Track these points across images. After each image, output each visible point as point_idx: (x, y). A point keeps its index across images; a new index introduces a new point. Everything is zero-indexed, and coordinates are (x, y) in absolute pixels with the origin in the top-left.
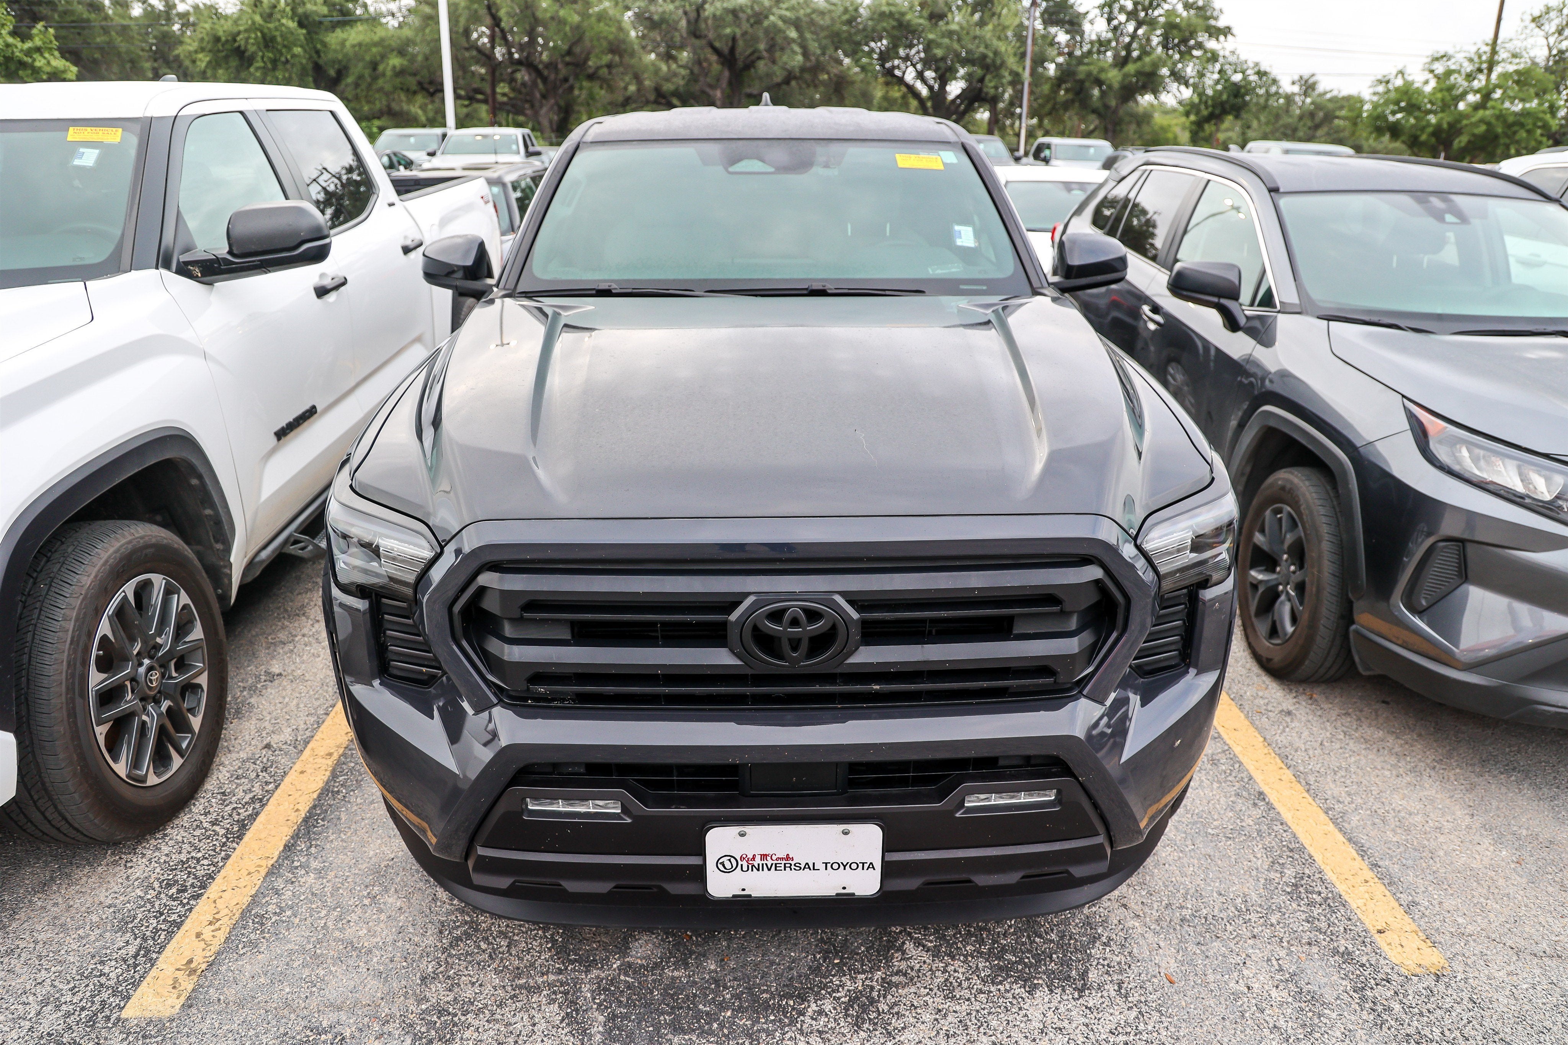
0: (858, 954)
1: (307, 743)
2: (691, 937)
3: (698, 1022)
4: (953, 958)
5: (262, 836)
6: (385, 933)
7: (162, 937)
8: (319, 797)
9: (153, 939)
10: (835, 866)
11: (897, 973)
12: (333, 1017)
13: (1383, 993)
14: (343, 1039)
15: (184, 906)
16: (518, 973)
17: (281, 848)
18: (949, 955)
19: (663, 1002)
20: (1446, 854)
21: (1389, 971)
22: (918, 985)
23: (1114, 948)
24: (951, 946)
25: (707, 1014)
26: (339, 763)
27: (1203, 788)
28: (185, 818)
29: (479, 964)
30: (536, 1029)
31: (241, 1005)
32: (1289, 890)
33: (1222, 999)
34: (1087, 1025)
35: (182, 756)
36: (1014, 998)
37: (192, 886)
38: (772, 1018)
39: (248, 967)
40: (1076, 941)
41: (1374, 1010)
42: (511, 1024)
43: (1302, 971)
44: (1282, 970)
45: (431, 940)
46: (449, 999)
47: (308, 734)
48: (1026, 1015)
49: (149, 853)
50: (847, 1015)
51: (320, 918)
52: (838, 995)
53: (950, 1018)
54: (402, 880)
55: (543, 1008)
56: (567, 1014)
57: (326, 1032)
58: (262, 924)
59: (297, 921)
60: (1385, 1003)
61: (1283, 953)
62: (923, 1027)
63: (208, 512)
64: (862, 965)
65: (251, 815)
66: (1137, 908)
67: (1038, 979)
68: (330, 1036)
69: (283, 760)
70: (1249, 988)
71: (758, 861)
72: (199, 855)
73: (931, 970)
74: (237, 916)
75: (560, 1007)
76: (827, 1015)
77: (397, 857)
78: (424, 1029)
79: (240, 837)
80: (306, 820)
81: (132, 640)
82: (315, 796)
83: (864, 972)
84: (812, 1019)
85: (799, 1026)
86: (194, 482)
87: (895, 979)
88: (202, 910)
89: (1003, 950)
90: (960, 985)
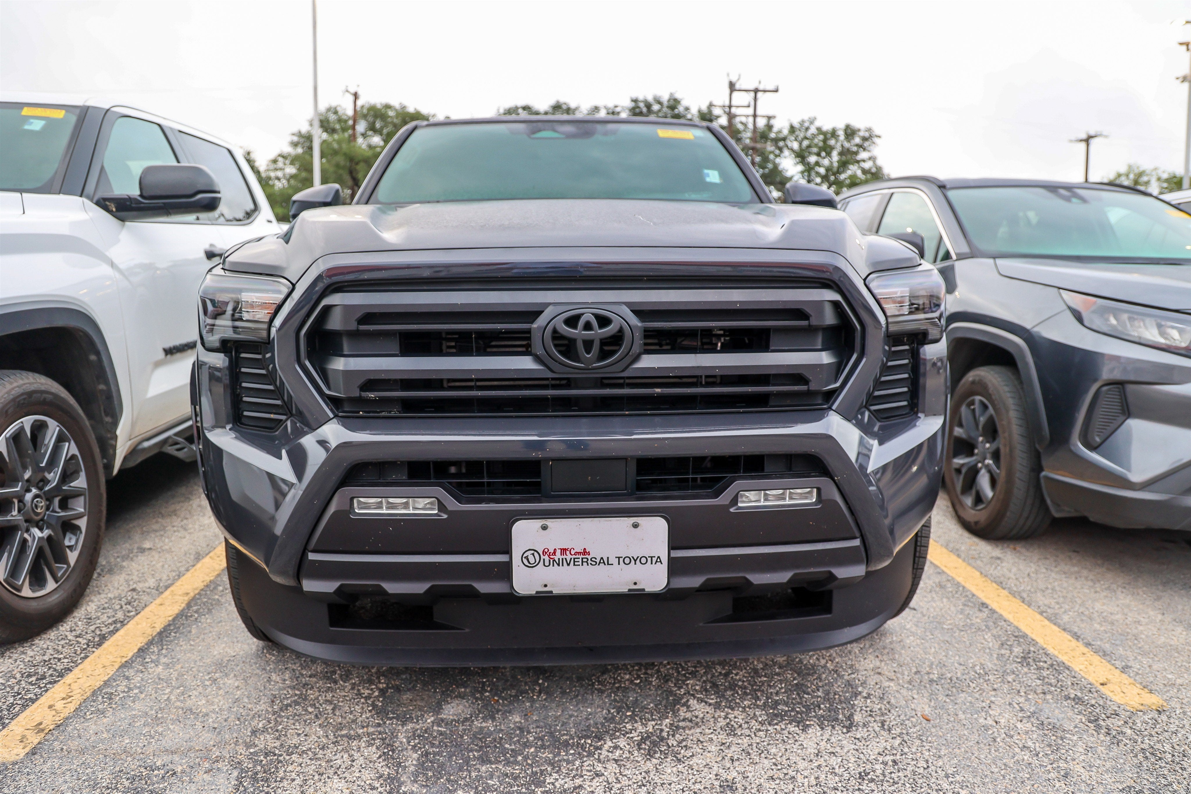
0: (648, 708)
1: (167, 587)
2: (498, 701)
3: (504, 755)
4: (733, 709)
5: (120, 643)
6: (221, 702)
7: (17, 709)
8: (174, 620)
9: (9, 710)
10: (627, 561)
11: (684, 720)
12: (167, 759)
13: (1115, 723)
14: (175, 773)
15: (41, 688)
16: (340, 727)
17: (136, 651)
18: (728, 708)
19: (472, 743)
20: (1147, 636)
21: (1117, 709)
22: (703, 727)
23: (874, 699)
24: (731, 701)
25: (512, 750)
26: (194, 599)
27: (935, 601)
28: (53, 634)
29: (305, 721)
30: (354, 764)
31: (82, 752)
32: (1019, 660)
33: (975, 731)
34: (857, 750)
35: (57, 582)
36: (789, 733)
37: (51, 675)
38: (572, 752)
39: (93, 727)
40: (840, 696)
41: (1109, 734)
42: (331, 761)
43: (1041, 710)
44: (1023, 710)
45: (263, 706)
46: (275, 745)
47: (169, 582)
48: (802, 745)
49: (15, 656)
50: (640, 749)
51: (164, 694)
52: (631, 735)
53: (733, 748)
54: (242, 669)
55: (362, 749)
56: (384, 753)
57: (159, 769)
58: (110, 699)
59: (143, 696)
60: (1119, 729)
61: (1022, 700)
62: (709, 755)
63: (102, 387)
64: (652, 716)
65: (112, 631)
66: (892, 675)
67: (810, 721)
68: (162, 772)
69: (145, 598)
70: (996, 722)
71: (558, 555)
72: (62, 656)
73: (713, 717)
74: (88, 694)
75: (377, 748)
76: (621, 749)
77: (238, 655)
78: (250, 766)
79: (100, 644)
80: (160, 633)
81: (25, 468)
82: (170, 618)
83: (653, 720)
84: (608, 751)
85: (596, 756)
86: (93, 357)
87: (681, 724)
88: (58, 691)
89: (777, 703)
90: (740, 726)
